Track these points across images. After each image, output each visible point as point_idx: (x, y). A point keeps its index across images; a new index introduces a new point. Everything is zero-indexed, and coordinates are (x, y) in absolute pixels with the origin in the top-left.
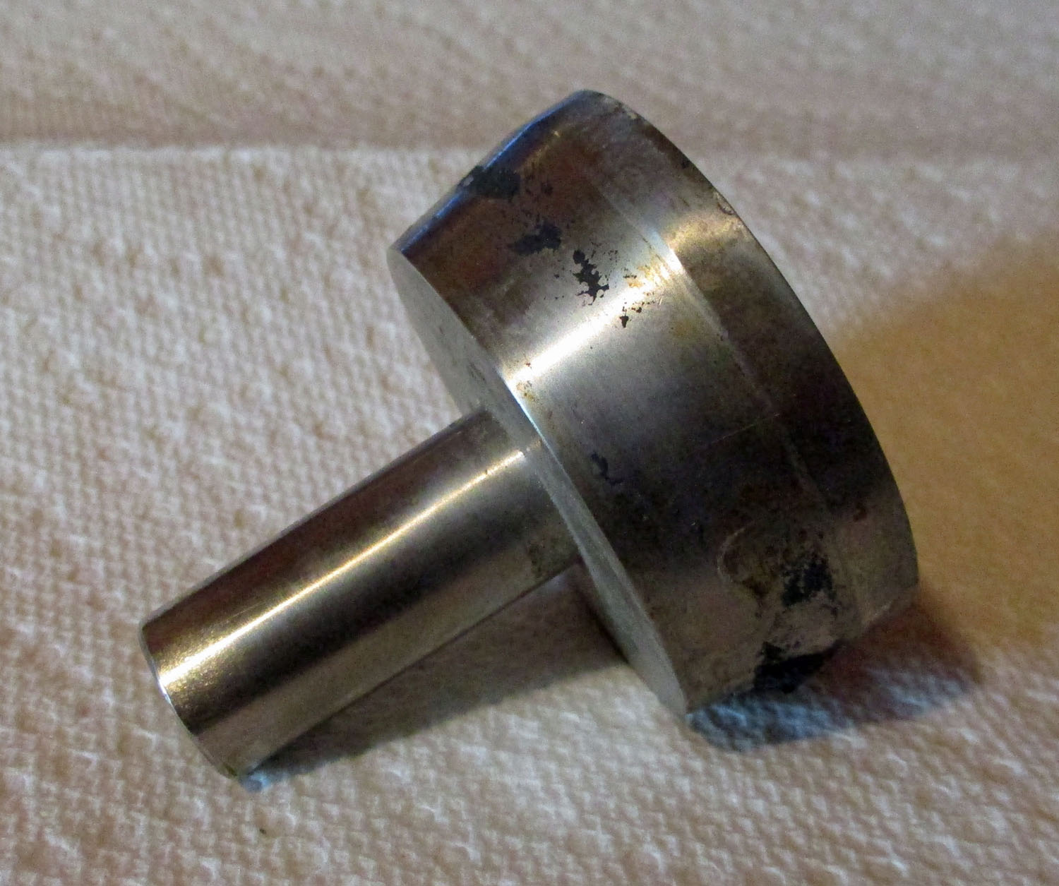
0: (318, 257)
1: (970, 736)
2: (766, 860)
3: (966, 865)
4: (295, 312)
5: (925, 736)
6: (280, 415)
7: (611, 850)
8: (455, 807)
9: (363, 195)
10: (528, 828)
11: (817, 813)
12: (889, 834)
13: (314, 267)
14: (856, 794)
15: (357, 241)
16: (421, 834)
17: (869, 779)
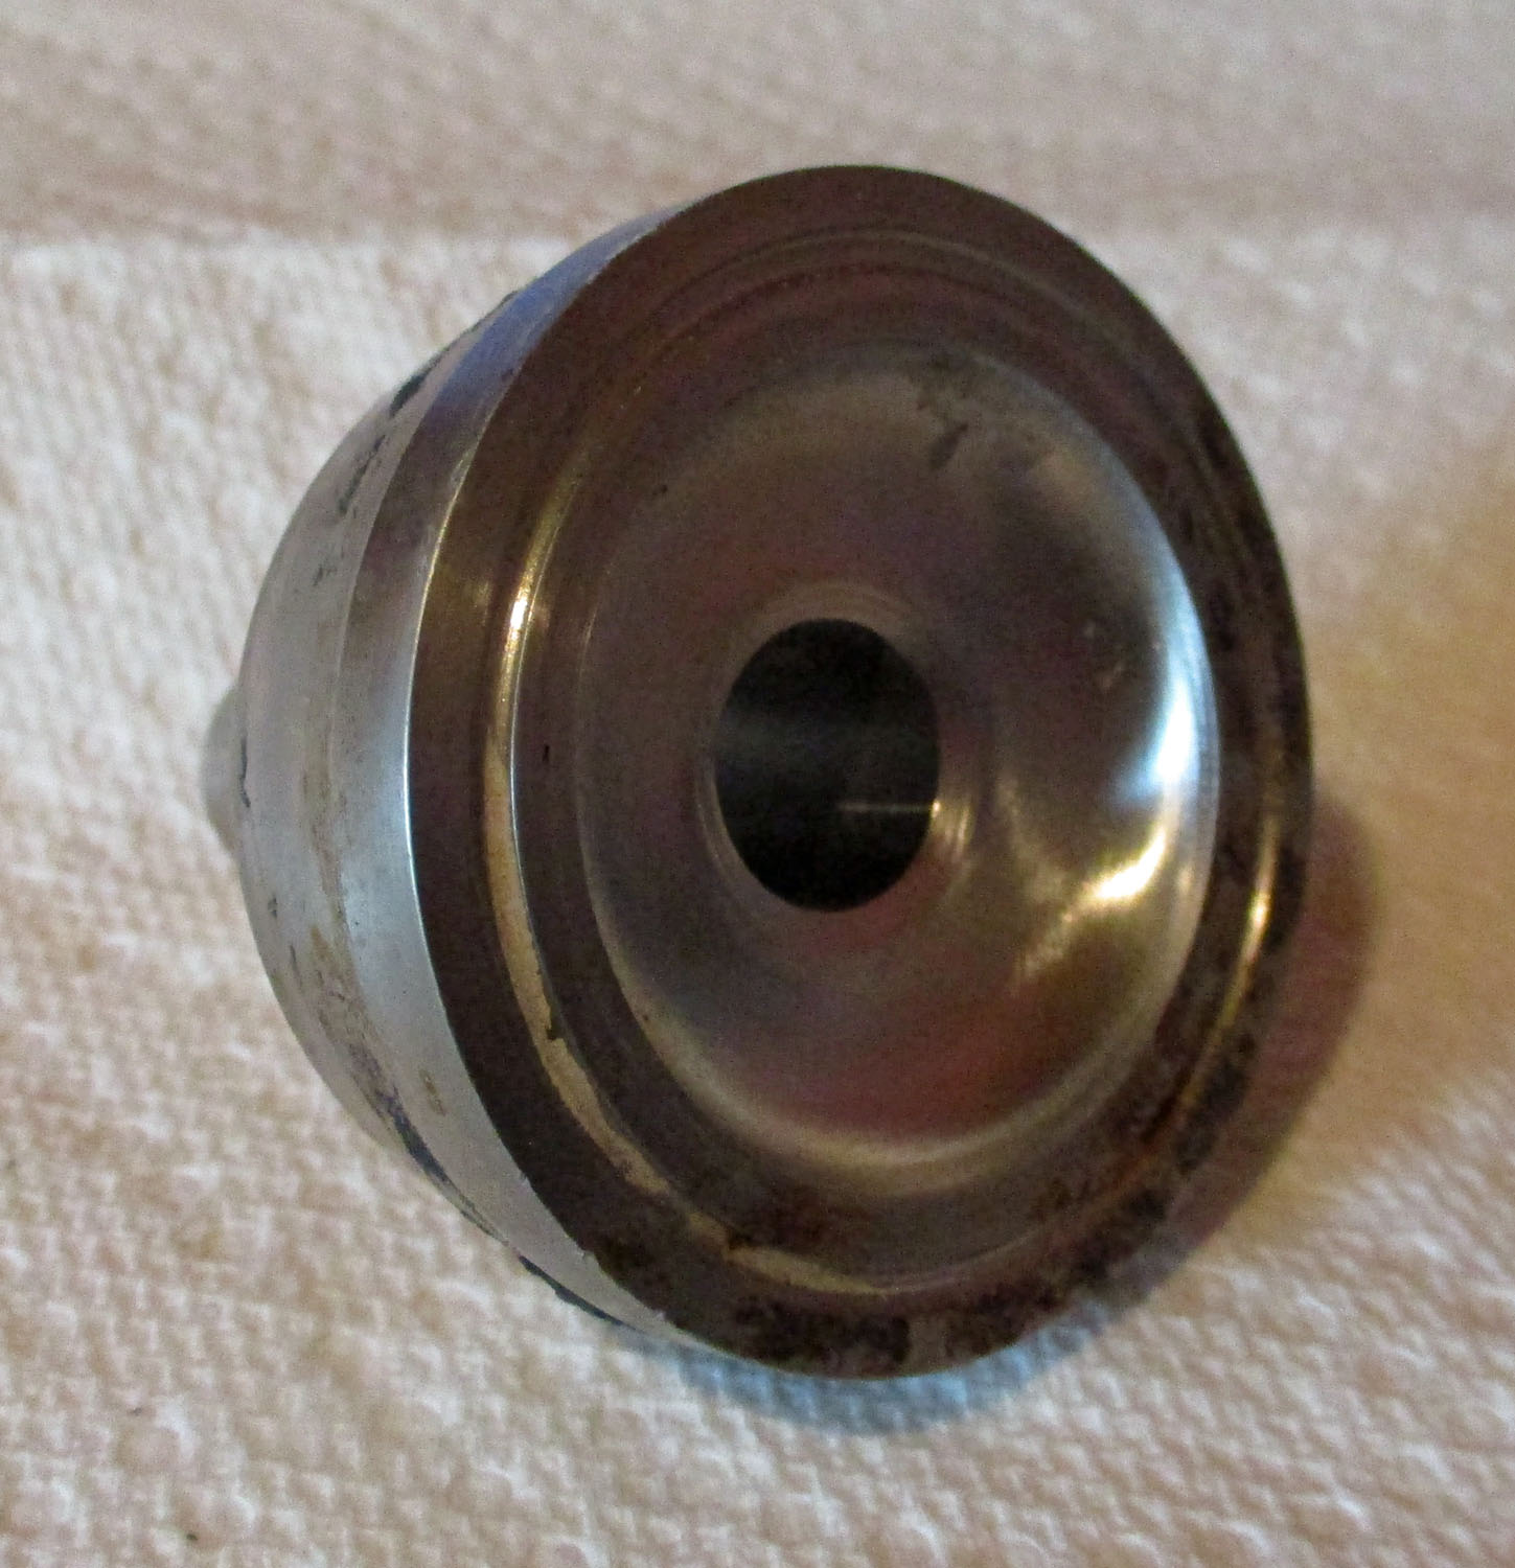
0: (192, 462)
1: (1431, 1248)
2: (1121, 1520)
3: (1464, 1496)
4: (160, 577)
5: (1354, 1253)
6: (150, 788)
7: (844, 1529)
8: (548, 1466)
9: (264, 334)
10: (687, 1498)
11: (1196, 1422)
12: (1324, 1449)
13: (187, 484)
14: (1255, 1377)
15: (261, 427)
16: (491, 1526)
17: (1273, 1348)
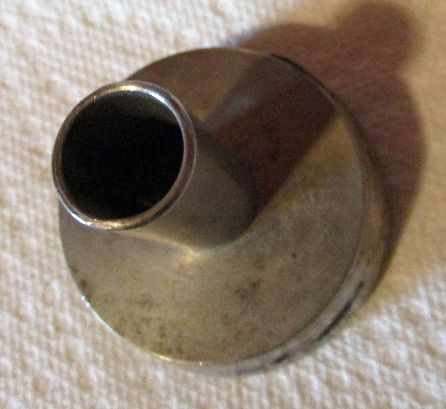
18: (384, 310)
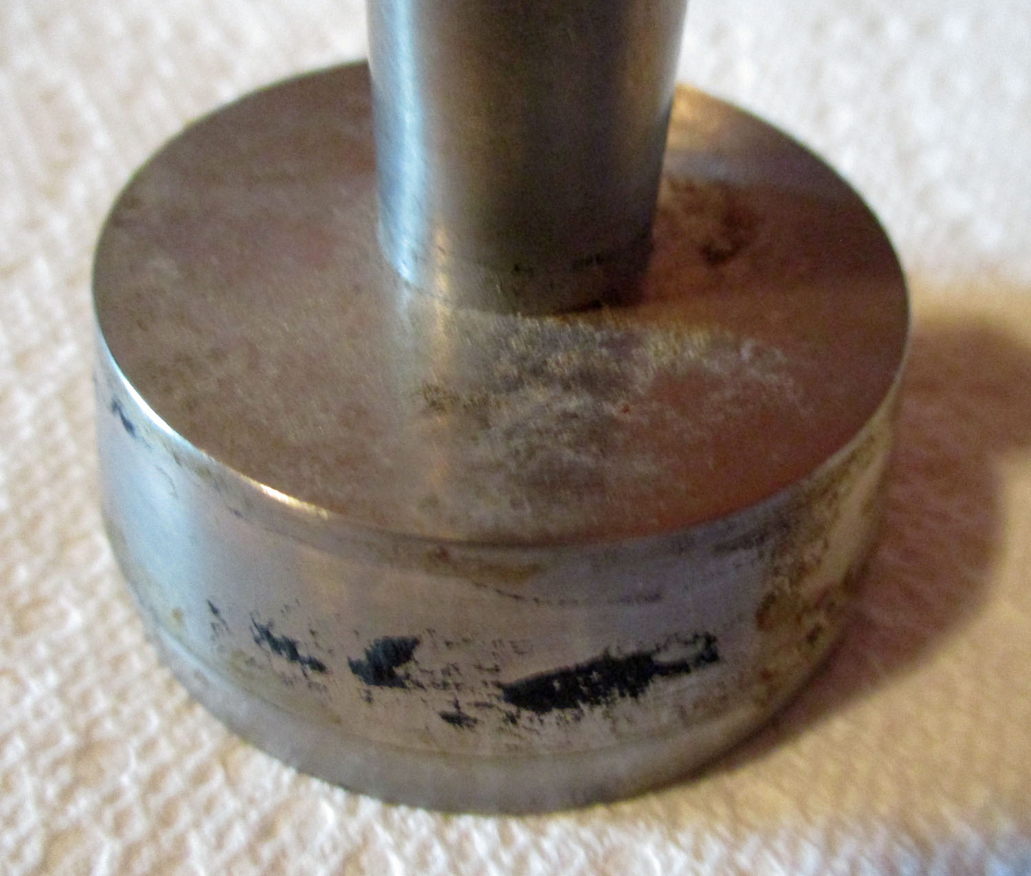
18: (685, 838)
